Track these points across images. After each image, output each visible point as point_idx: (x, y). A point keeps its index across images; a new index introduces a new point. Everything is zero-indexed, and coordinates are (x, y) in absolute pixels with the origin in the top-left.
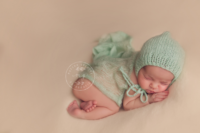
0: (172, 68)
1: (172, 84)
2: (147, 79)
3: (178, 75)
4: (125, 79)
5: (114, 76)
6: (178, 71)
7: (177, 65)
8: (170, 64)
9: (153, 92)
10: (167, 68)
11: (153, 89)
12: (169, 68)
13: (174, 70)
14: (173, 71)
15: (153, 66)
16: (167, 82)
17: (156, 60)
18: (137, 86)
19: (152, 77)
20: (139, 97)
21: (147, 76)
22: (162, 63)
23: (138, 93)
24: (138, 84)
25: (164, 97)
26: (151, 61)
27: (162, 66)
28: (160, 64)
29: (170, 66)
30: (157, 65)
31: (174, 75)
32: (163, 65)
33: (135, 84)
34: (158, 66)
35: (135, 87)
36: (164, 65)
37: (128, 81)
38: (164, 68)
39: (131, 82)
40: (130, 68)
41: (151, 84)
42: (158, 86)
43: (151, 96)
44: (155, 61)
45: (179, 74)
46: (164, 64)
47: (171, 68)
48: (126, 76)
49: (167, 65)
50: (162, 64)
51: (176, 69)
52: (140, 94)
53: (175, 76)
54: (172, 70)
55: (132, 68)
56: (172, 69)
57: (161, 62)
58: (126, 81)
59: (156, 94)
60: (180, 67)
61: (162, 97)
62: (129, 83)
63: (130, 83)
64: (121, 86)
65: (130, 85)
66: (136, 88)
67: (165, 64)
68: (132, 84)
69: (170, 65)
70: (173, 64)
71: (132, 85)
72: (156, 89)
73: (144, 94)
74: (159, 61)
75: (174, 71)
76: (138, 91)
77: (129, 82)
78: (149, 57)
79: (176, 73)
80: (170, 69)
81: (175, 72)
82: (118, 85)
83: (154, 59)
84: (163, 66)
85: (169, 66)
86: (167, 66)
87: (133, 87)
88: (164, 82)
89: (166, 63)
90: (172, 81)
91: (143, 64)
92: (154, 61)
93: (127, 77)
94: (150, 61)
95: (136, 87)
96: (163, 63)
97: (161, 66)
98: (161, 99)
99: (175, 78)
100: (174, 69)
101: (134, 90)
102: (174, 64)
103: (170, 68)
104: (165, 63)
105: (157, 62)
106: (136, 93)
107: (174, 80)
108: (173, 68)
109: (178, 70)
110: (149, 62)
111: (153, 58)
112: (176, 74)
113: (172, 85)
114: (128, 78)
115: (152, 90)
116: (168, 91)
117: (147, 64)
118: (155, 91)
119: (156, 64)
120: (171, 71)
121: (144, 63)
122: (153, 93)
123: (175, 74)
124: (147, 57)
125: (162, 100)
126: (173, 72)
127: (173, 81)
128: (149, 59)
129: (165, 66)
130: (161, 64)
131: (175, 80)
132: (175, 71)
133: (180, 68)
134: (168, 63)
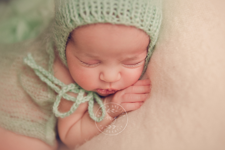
0: (135, 17)
1: (150, 58)
2: (88, 64)
3: (158, 31)
4: (43, 78)
5: (19, 82)
6: (154, 21)
7: (146, 5)
8: (126, 8)
9: (113, 90)
10: (124, 20)
11: (110, 83)
12: (128, 18)
13: (142, 21)
14: (140, 23)
15: (86, 26)
16: (135, 58)
17: (90, 7)
18: (72, 87)
19: (96, 55)
20: (86, 111)
21: (86, 59)
22: (105, 11)
23: (79, 103)
24: (74, 82)
25: (143, 96)
26: (79, 15)
27: (108, 18)
28: (102, 15)
29: (128, 13)
30: (96, 20)
31: (148, 32)
32: (111, 14)
33: (68, 84)
34: (100, 20)
35: (68, 90)
36: (114, 14)
37: (49, 83)
38: (115, 21)
39: (56, 82)
40: (48, 51)
41: (101, 73)
42: (121, 73)
43: (111, 101)
44: (88, 11)
45: (157, 27)
46: (112, 11)
47: (133, 16)
48: (41, 73)
49: (119, 11)
50: (108, 13)
51: (148, 16)
52: (87, 104)
53: (151, 35)
54: (138, 22)
55: (50, 51)
56: (138, 19)
57: (102, 8)
58: (45, 84)
59: (122, 93)
60: (155, 10)
61: (138, 98)
62: (53, 86)
63: (56, 85)
64: (39, 98)
65: (57, 89)
66: (73, 93)
67: (115, 11)
68: (60, 85)
69: (128, 11)
70: (134, 6)
71: (60, 88)
72: (116, 81)
73: (95, 101)
74: (96, 7)
75: (143, 24)
76: (78, 98)
77: (53, 82)
78: (70, 6)
79: (151, 26)
80: (133, 21)
81: (147, 23)
82: (33, 98)
83: (84, 8)
84: (110, 19)
85: (125, 12)
86: (122, 14)
87: (65, 91)
88: (129, 59)
89: (116, 7)
90: (147, 51)
91: (65, 30)
92: (85, 13)
93: (44, 73)
94: (77, 16)
95: (73, 91)
96: (108, 10)
97: (106, 19)
98: (137, 104)
99: (152, 42)
100: (143, 17)
101: (69, 97)
102: (137, 4)
103: (131, 18)
104: (115, 9)
105: (93, 13)
106: (74, 105)
107: (152, 47)
108: (139, 15)
109: (153, 18)
110: (73, 18)
111: (81, 6)
112: (151, 28)
113: (152, 60)
114: (47, 75)
115: (108, 87)
116: (148, 79)
117: (71, 26)
118: (115, 87)
119: (92, 17)
120: (138, 25)
121: (64, 26)
122: (113, 92)
123: (149, 30)
124: (67, 8)
125: (140, 106)
126: (142, 26)
127: (149, 50)
128: (71, 10)
129: (117, 17)
130: (105, 13)
131: (155, 46)
132: (145, 20)
133: (157, 12)
134: (121, 7)
